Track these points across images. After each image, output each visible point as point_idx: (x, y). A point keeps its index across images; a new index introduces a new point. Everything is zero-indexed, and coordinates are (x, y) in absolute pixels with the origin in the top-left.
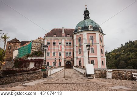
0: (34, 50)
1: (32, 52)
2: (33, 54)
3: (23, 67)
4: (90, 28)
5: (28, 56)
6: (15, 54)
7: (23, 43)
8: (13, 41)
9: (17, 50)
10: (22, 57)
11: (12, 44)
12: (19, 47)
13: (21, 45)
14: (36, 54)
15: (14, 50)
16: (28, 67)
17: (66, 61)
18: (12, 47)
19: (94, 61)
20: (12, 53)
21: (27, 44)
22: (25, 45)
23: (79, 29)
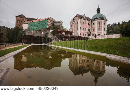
8: (21, 17)
9: (27, 24)
15: (22, 23)
18: (21, 21)
23: (99, 18)
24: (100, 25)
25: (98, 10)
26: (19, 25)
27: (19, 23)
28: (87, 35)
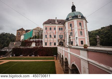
0: (34, 35)
1: (33, 36)
2: (33, 37)
3: (27, 46)
4: (79, 17)
5: (30, 39)
6: (22, 38)
7: (27, 31)
8: (21, 30)
9: (23, 35)
10: (26, 39)
11: (20, 32)
12: (25, 33)
13: (26, 32)
14: (35, 37)
15: (21, 35)
16: (31, 46)
17: (60, 42)
18: (20, 33)
19: (83, 41)
20: (20, 37)
21: (30, 31)
22: (28, 32)
23: (70, 17)
24: (72, 28)
25: (73, 8)
26: (19, 37)
27: (19, 35)
28: (57, 44)
